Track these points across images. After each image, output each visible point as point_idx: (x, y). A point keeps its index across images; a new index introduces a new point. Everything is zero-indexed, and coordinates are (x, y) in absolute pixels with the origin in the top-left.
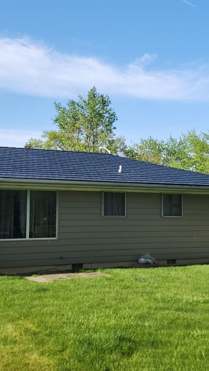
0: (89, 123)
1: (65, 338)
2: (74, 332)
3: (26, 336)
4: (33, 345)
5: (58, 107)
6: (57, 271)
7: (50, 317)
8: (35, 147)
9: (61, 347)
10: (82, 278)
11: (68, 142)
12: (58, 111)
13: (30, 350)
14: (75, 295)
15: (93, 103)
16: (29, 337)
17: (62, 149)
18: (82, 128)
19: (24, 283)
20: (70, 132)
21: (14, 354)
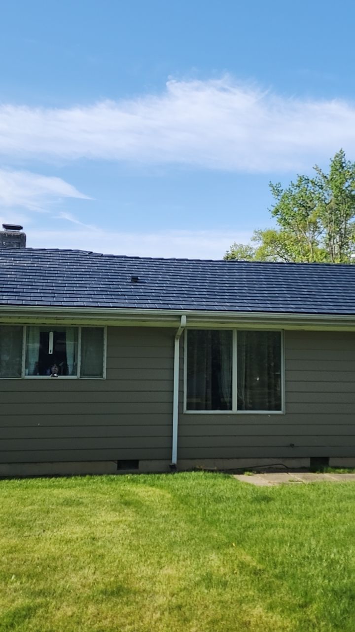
0: (332, 214)
1: (308, 584)
2: (323, 575)
3: (242, 576)
4: (254, 592)
5: (277, 189)
6: (284, 467)
7: (280, 545)
8: (241, 257)
9: (303, 600)
10: (330, 481)
11: (296, 248)
12: (277, 197)
13: (251, 599)
14: (320, 512)
15: (341, 178)
16: (248, 578)
17: (285, 259)
18: (319, 222)
19: (232, 485)
20: (300, 231)
21: (224, 604)
